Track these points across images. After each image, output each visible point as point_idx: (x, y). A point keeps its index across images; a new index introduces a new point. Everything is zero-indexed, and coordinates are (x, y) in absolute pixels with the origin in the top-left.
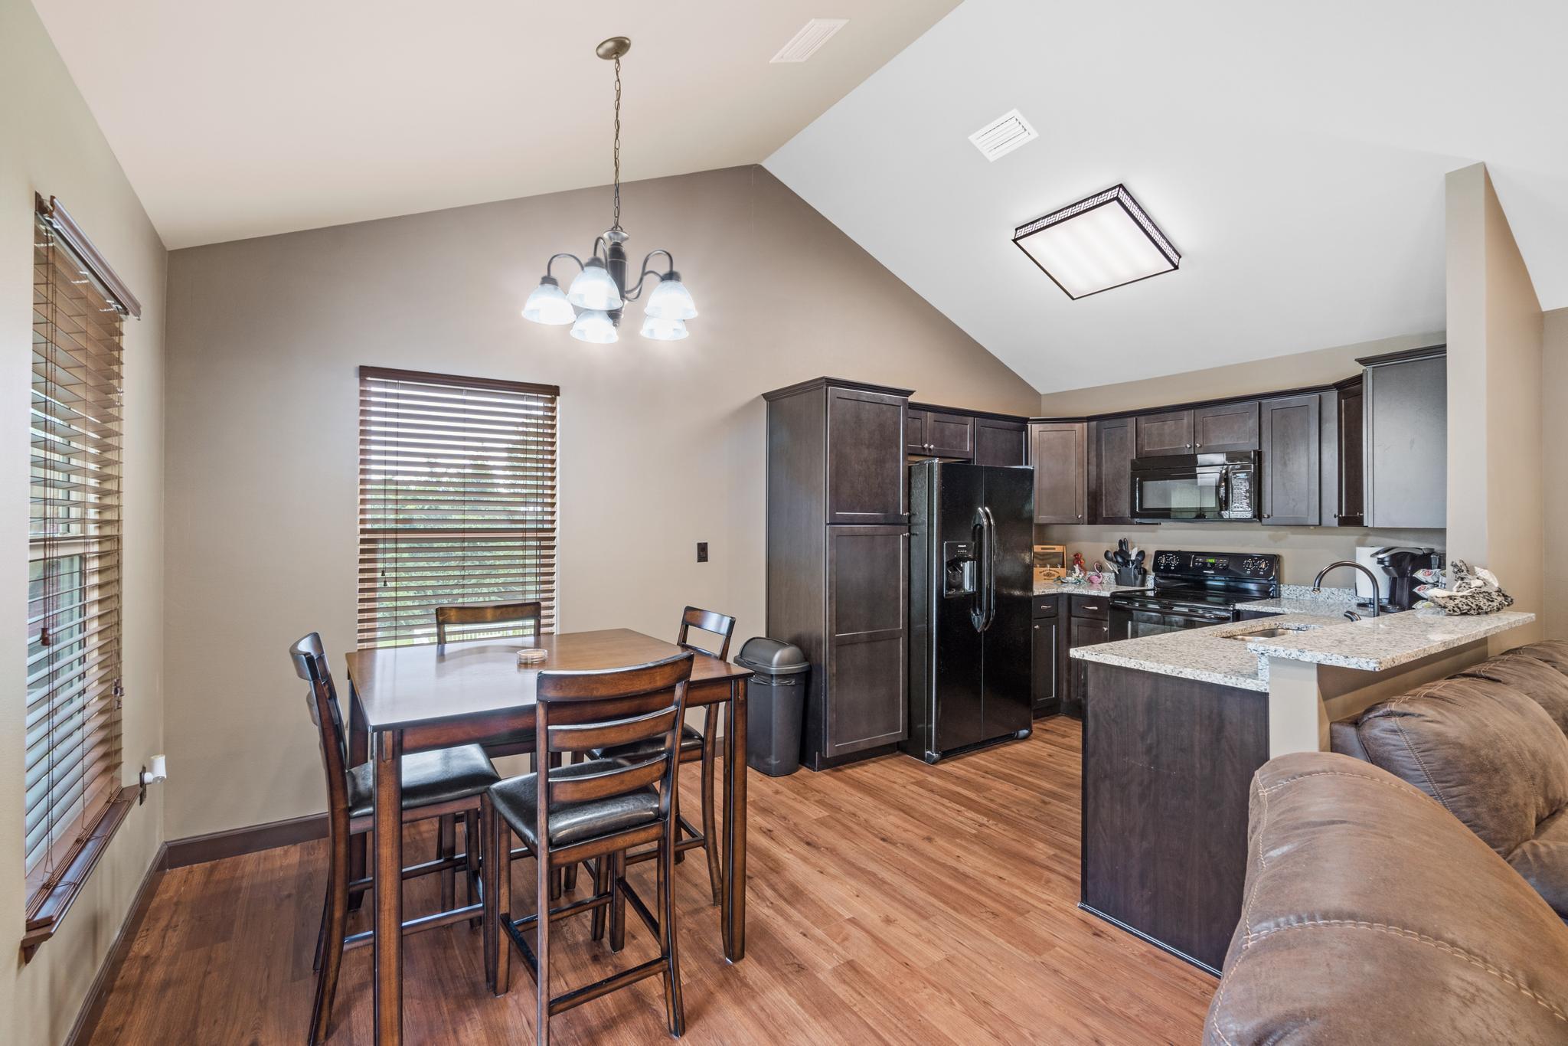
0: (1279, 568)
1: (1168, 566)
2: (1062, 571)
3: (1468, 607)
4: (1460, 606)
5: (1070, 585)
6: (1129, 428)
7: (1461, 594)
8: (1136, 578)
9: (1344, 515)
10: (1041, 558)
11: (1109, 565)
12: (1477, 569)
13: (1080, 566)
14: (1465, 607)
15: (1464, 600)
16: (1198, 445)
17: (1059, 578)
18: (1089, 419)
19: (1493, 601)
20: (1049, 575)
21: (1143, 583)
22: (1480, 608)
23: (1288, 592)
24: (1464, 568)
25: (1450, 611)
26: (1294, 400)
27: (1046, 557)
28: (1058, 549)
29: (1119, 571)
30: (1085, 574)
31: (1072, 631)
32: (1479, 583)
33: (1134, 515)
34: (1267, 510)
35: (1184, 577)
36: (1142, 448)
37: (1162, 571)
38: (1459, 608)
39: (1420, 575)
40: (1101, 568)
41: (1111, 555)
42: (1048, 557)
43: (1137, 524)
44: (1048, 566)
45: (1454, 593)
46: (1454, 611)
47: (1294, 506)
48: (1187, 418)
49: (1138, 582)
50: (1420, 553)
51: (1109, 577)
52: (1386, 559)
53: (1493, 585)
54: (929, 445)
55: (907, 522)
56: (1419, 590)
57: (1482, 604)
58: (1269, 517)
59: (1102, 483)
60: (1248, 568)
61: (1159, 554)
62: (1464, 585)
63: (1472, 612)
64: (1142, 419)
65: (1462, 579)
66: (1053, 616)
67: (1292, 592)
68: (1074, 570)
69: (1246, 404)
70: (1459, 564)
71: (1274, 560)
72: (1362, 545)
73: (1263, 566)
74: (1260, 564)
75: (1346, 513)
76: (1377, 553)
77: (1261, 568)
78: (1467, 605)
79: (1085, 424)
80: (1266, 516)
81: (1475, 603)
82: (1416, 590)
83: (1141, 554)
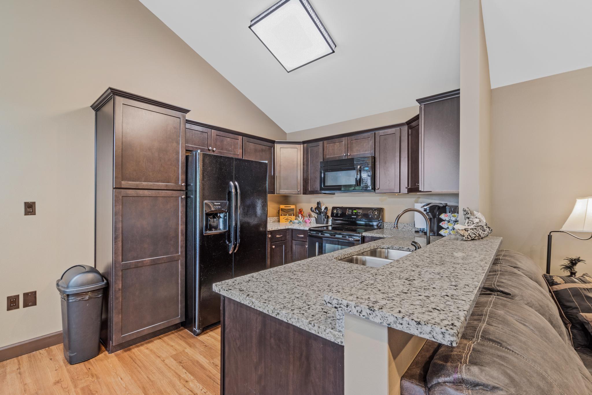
0: (383, 214)
1: (337, 214)
2: (293, 218)
3: (475, 236)
4: (471, 235)
5: (296, 224)
6: (320, 147)
7: (470, 227)
8: (324, 220)
9: (410, 187)
10: (286, 211)
11: (313, 214)
12: (475, 212)
13: (302, 215)
14: (474, 236)
15: (472, 231)
16: (349, 154)
17: (291, 221)
18: (304, 143)
19: (485, 231)
20: (287, 219)
21: (327, 222)
22: (480, 235)
23: (387, 226)
24: (469, 212)
25: (466, 238)
26: (390, 131)
27: (288, 211)
28: (292, 207)
29: (317, 217)
30: (304, 219)
31: (293, 247)
32: (477, 220)
33: (321, 189)
34: (377, 186)
35: (344, 219)
36: (325, 157)
37: (335, 217)
38: (470, 236)
39: (443, 216)
40: (310, 216)
41: (314, 209)
42: (289, 211)
43: (323, 193)
44: (288, 215)
45: (466, 227)
46: (468, 238)
47: (389, 183)
48: (344, 140)
49: (325, 222)
50: (442, 205)
51: (313, 220)
52: (428, 209)
53: (483, 222)
54: (213, 148)
55: (184, 189)
56: (442, 224)
57: (480, 233)
58: (378, 189)
59: (308, 174)
60: (370, 214)
61: (334, 208)
62: (470, 222)
63: (476, 238)
64: (325, 142)
65: (468, 218)
66: (283, 241)
67: (388, 226)
68: (299, 217)
69: (369, 134)
70: (467, 210)
71: (380, 210)
72: (417, 202)
73: (376, 213)
74: (375, 212)
75: (411, 186)
76: (424, 206)
77: (375, 214)
78: (474, 234)
79: (302, 145)
80: (377, 189)
81: (477, 233)
82: (441, 224)
83: (326, 208)
